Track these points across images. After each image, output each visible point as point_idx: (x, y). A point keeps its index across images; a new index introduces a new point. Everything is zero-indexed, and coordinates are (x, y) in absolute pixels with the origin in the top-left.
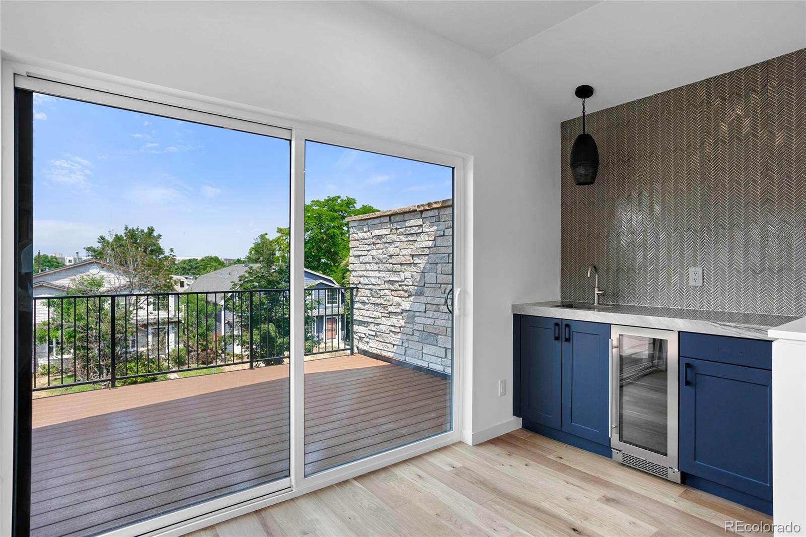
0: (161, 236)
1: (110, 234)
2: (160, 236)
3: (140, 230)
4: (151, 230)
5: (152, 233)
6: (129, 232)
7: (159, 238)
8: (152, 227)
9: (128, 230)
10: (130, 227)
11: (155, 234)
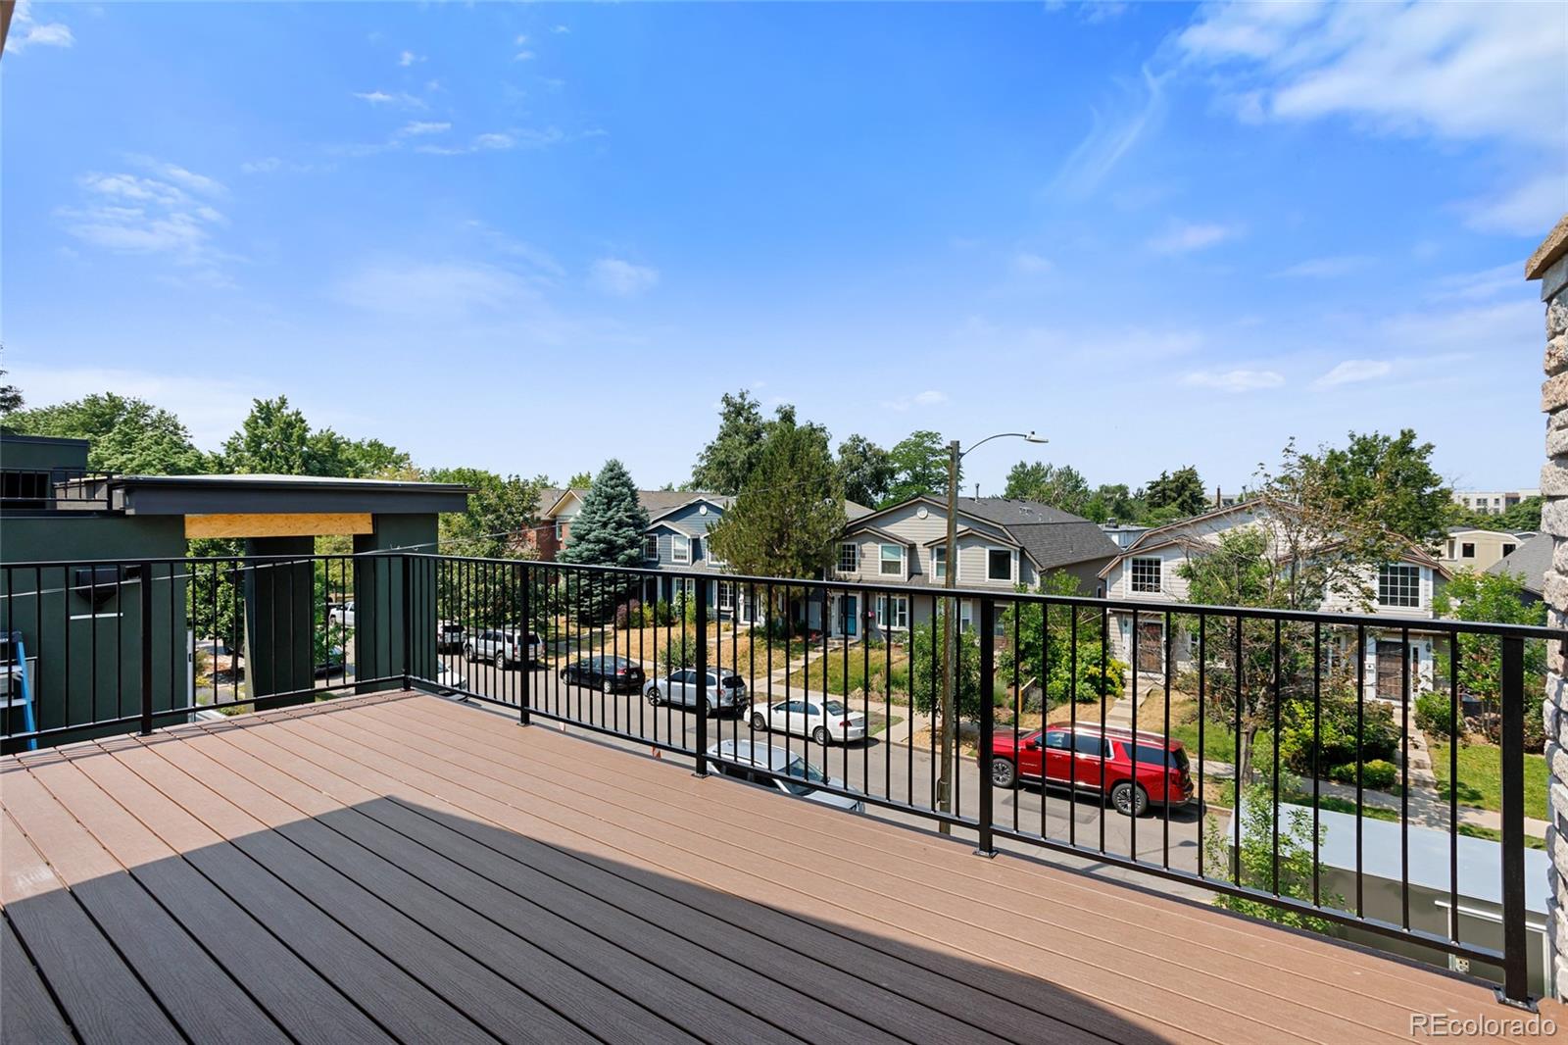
0: (1431, 447)
1: (1322, 450)
2: (1429, 448)
3: (1380, 438)
4: (1408, 436)
5: (1409, 442)
6: (1358, 443)
7: (1428, 451)
8: (1410, 431)
9: (1356, 439)
10: (1359, 435)
11: (1416, 444)
